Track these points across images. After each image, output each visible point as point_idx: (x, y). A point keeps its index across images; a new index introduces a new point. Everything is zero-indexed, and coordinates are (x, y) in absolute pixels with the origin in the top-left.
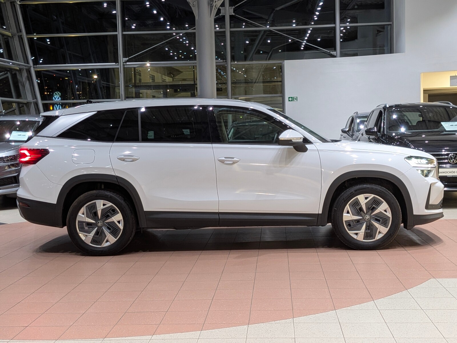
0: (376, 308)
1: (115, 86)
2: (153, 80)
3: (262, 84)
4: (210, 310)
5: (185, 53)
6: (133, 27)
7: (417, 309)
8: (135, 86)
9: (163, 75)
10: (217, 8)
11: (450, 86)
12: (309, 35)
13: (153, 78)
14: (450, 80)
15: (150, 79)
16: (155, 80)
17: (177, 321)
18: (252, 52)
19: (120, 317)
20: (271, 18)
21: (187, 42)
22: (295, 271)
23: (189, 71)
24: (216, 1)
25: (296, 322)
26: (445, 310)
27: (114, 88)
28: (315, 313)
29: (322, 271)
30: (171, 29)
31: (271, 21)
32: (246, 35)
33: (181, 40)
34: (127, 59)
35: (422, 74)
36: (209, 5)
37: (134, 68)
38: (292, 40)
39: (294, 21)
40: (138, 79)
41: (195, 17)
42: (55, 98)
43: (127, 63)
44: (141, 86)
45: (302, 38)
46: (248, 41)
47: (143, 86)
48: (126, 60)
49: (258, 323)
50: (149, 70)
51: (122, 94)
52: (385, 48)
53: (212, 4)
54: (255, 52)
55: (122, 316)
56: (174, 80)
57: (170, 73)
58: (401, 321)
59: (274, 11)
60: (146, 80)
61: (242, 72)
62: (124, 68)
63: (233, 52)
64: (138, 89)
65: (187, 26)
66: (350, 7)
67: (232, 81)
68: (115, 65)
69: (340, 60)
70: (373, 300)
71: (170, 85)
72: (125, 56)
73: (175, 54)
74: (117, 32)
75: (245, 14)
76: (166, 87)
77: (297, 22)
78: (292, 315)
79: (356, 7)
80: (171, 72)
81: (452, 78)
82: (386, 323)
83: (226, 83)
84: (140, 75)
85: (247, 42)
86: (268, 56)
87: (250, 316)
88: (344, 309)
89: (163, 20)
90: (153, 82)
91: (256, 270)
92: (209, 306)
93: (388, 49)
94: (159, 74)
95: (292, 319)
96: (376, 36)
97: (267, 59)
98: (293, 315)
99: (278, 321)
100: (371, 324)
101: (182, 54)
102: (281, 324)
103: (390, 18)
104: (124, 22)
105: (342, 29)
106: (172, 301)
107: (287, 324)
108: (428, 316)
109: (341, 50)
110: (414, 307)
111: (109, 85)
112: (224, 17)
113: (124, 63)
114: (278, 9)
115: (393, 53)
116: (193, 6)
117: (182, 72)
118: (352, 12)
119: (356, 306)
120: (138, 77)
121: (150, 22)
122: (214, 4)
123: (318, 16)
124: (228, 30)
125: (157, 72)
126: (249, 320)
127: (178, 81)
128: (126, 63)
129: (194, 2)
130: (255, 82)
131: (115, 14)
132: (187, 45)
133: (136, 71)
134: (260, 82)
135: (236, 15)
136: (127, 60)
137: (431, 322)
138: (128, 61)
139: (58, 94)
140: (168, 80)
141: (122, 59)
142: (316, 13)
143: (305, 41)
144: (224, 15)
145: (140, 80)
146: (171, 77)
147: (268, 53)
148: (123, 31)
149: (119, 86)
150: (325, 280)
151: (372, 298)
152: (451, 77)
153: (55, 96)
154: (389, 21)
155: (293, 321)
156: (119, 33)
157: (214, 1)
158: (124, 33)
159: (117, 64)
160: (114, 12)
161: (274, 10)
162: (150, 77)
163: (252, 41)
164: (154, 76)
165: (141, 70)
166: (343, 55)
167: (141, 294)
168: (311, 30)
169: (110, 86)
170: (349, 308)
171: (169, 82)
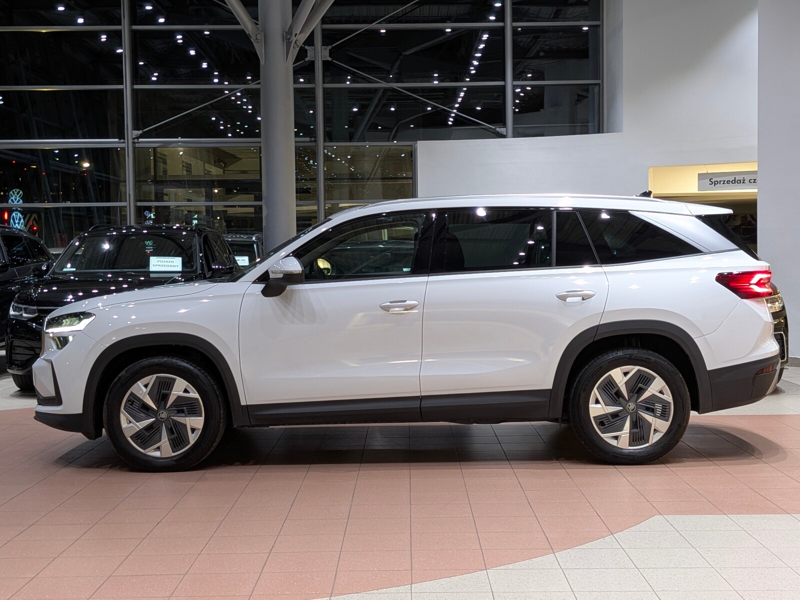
0: (558, 566)
1: (120, 181)
2: (189, 172)
3: (379, 183)
4: (263, 571)
5: (246, 126)
6: (154, 79)
7: (629, 567)
8: (156, 181)
9: (206, 164)
10: (298, 46)
11: (699, 191)
12: (461, 99)
13: (188, 168)
14: (698, 180)
15: (183, 170)
16: (191, 172)
17: (203, 591)
18: (362, 127)
19: (99, 585)
20: (395, 70)
21: (250, 107)
22: (421, 503)
23: (251, 158)
24: (296, 34)
25: (416, 591)
26: (675, 569)
27: (117, 184)
28: (451, 576)
29: (468, 503)
30: (220, 83)
31: (395, 74)
32: (355, 97)
33: (239, 103)
34: (141, 132)
35: (651, 169)
36: (283, 40)
37: (155, 149)
38: (433, 107)
39: (436, 75)
40: (162, 170)
41: (259, 60)
42: (12, 200)
43: (140, 140)
44: (166, 181)
45: (451, 105)
46: (356, 108)
47: (170, 181)
48: (137, 135)
49: (348, 594)
50: (181, 153)
51: (129, 194)
52: (589, 124)
53: (289, 39)
54: (368, 127)
55: (102, 583)
56: (226, 172)
57: (220, 161)
58: (599, 588)
59: (401, 57)
60: (176, 170)
61: (347, 161)
62: (134, 148)
63: (327, 126)
64: (161, 187)
65: (249, 78)
66: (532, 53)
67: (326, 176)
68: (119, 143)
69: (511, 141)
70: (554, 553)
71: (218, 181)
72: (136, 128)
73: (229, 126)
74: (122, 84)
75: (351, 61)
76: (212, 184)
77: (441, 76)
78: (410, 578)
79: (542, 54)
80: (221, 157)
81: (701, 176)
82: (573, 591)
83: (314, 180)
84: (165, 163)
85: (355, 110)
86: (390, 135)
87: (335, 581)
88: (502, 567)
89: (206, 66)
90: (189, 174)
91: (352, 501)
92: (264, 564)
93: (594, 125)
94: (199, 161)
95: (410, 586)
96: (576, 104)
97: (389, 138)
98: (412, 579)
99: (384, 589)
100: (547, 593)
101: (241, 127)
102: (389, 594)
103: (597, 72)
104: (135, 68)
105: (518, 90)
106: (197, 555)
107: (400, 594)
108: (647, 579)
109: (515, 126)
110: (623, 564)
111: (109, 178)
112: (312, 63)
113: (134, 139)
114: (408, 53)
115: (603, 132)
116: (256, 41)
117: (240, 159)
118: (535, 62)
119: (523, 562)
120: (161, 166)
121: (184, 71)
122: (294, 39)
123: (476, 68)
124: (319, 87)
125: (196, 158)
126: (333, 589)
127: (233, 174)
128: (138, 139)
129: (257, 35)
130: (368, 179)
131: (121, 53)
132: (250, 112)
133: (158, 155)
134: (377, 179)
135: (334, 61)
136: (141, 134)
137: (651, 590)
138: (141, 136)
139: (18, 194)
140: (215, 172)
141: (131, 133)
142: (473, 62)
143: (455, 111)
144: (313, 59)
145: (165, 172)
146: (221, 167)
147: (390, 130)
148: (134, 83)
149: (125, 182)
150: (471, 518)
151: (552, 549)
152: (699, 175)
153: (12, 196)
154: (596, 79)
155: (411, 589)
156: (127, 87)
157: (294, 34)
158: (136, 87)
159: (122, 140)
160: (119, 51)
161: (402, 55)
162: (183, 166)
163: (363, 108)
164: (190, 164)
165: (166, 154)
166: (517, 134)
167: (142, 544)
168: (465, 92)
169: (111, 181)
170: (510, 566)
171: (217, 176)
